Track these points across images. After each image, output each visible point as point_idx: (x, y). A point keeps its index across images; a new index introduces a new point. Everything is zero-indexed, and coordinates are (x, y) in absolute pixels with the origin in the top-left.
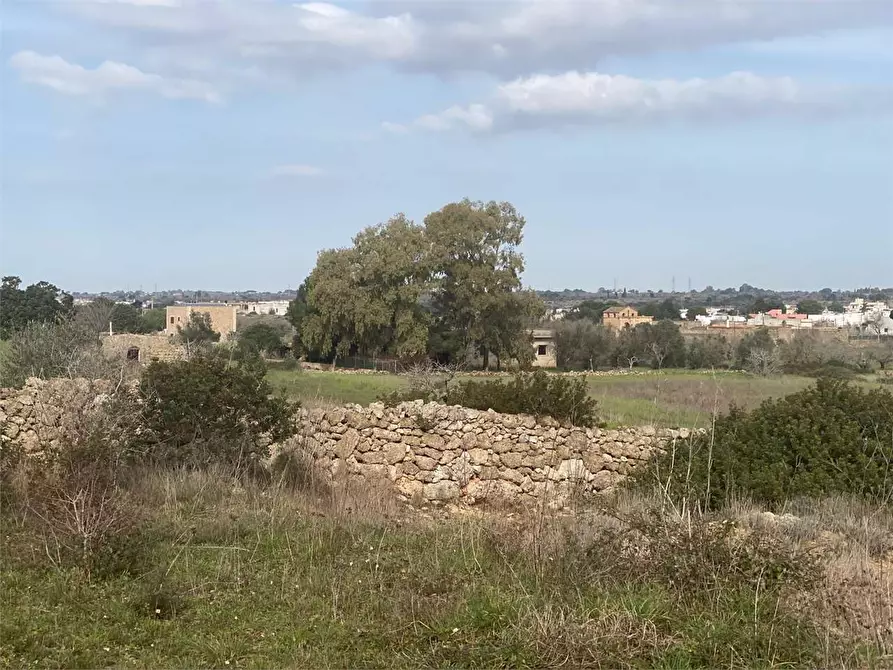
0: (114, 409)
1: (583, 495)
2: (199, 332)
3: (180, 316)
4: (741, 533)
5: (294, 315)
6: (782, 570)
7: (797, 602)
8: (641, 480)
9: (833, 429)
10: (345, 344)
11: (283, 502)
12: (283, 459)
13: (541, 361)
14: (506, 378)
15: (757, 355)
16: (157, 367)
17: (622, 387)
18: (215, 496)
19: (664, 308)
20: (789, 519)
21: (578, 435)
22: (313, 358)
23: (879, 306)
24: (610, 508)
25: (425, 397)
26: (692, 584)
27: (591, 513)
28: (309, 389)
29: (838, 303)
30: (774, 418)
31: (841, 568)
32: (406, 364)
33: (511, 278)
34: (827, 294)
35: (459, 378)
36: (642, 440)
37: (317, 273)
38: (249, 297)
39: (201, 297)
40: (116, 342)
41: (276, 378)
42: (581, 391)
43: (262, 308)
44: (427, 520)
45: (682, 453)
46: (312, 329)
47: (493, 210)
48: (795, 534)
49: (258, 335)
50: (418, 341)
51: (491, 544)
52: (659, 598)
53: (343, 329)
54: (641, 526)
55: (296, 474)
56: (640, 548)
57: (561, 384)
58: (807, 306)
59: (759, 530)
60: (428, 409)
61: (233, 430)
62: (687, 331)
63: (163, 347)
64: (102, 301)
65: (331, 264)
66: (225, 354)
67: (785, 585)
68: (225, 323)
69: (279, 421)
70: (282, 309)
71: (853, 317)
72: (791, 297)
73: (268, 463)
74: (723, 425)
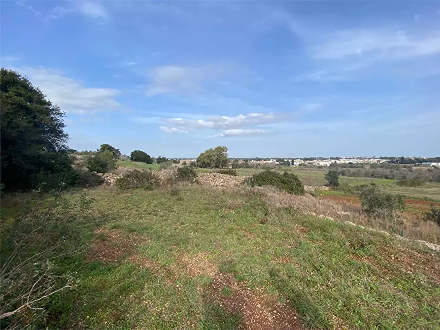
0: (173, 174)
1: (235, 185)
2: (185, 163)
3: (182, 161)
4: (256, 190)
5: (197, 161)
6: (262, 195)
7: (263, 199)
8: (243, 183)
9: (268, 176)
10: (204, 165)
11: (196, 186)
12: (196, 181)
13: (230, 167)
14: (225, 170)
15: (258, 167)
16: (179, 168)
17: (239, 171)
18: (187, 185)
19: (246, 160)
20: (262, 188)
21: (235, 177)
22: (200, 167)
23: (274, 160)
24: (239, 186)
25: (215, 172)
26: (250, 197)
27: (237, 187)
28: (199, 171)
29: (269, 160)
30: (261, 174)
31: (270, 194)
32: (212, 168)
33: (226, 156)
34: (268, 158)
35: (219, 170)
36: (243, 178)
37: (200, 156)
38: (191, 159)
39: (185, 159)
40: (174, 165)
41: (195, 170)
42: (235, 171)
43: (193, 160)
44: (215, 188)
45: (249, 180)
46: (200, 163)
47: (223, 147)
48: (263, 190)
49: (192, 164)
50: (214, 165)
51: (223, 191)
52: (246, 198)
53: (204, 163)
54: (243, 189)
55: (197, 182)
56: (243, 192)
57: (232, 171)
58: (265, 160)
59: (258, 190)
60: (215, 174)
61: (189, 176)
62: (249, 163)
63: (180, 165)
64: (172, 159)
65: (202, 154)
66: (188, 166)
67: (262, 197)
68: (188, 162)
69: (195, 175)
70: (196, 160)
71: (271, 161)
72: (263, 159)
73: (194, 181)
74: (254, 176)
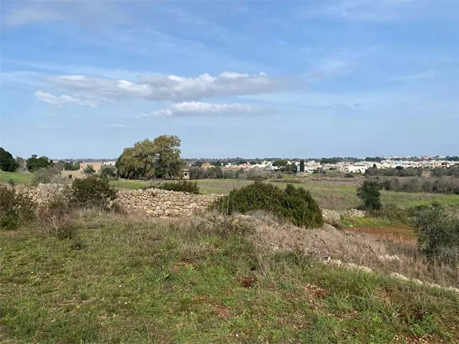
0: (64, 192)
1: (196, 212)
2: (90, 170)
3: (84, 166)
4: (236, 221)
5: (117, 165)
6: (245, 230)
7: (249, 238)
8: (211, 208)
9: (259, 193)
10: (131, 173)
11: (113, 217)
12: (113, 205)
13: (185, 177)
14: (176, 182)
15: (240, 175)
16: (78, 180)
17: (203, 184)
18: (94, 216)
19: (217, 163)
20: (248, 216)
21: (195, 197)
22: (123, 177)
23: (270, 163)
24: (203, 216)
25: (154, 187)
26: (223, 235)
27: (199, 217)
28: (121, 186)
29: (260, 162)
30: (244, 191)
31: (260, 229)
32: (149, 179)
33: (177, 155)
34: (257, 159)
35: (163, 182)
36: (212, 198)
37: (124, 154)
38: (104, 160)
39: (91, 160)
40: (65, 173)
41: (111, 183)
42: (195, 184)
43: (108, 163)
44: (154, 220)
45: (221, 200)
46: (122, 169)
47: (172, 138)
48: (248, 220)
49: (107, 171)
50: (152, 172)
51: (171, 227)
52: (215, 238)
53: (131, 169)
54: (211, 220)
55: (117, 209)
56: (210, 226)
57: (190, 184)
58: (253, 163)
59: (240, 219)
60: (155, 191)
61: (99, 197)
62: (223, 169)
63: (79, 175)
64: (61, 162)
65: (127, 151)
66: (97, 176)
67: (247, 234)
68: (97, 167)
69: (112, 194)
70: (113, 164)
71: (263, 165)
72: (249, 160)
73: (109, 206)
74: (232, 193)
